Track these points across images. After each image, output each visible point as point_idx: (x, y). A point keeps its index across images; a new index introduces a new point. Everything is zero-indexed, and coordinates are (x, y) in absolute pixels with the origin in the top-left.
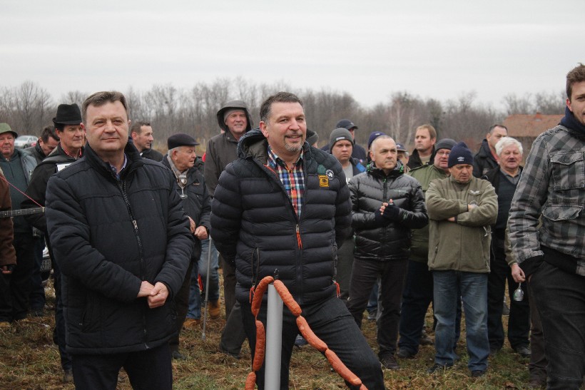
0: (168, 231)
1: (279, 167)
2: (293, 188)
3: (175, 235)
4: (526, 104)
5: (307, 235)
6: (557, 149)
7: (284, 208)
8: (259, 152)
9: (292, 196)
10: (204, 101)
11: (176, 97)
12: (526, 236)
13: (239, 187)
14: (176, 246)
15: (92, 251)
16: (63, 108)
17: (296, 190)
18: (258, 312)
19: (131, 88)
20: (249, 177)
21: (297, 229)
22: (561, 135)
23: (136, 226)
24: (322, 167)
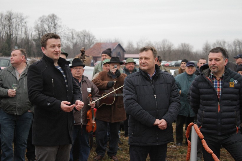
0: (170, 100)
1: (214, 78)
2: (218, 87)
3: (173, 102)
5: (222, 107)
7: (214, 95)
8: (206, 72)
9: (218, 91)
10: (238, 46)
13: (198, 86)
14: (172, 106)
15: (137, 105)
17: (220, 88)
18: (188, 137)
19: (207, 42)
20: (202, 82)
21: (219, 104)
23: (156, 97)
24: (232, 79)
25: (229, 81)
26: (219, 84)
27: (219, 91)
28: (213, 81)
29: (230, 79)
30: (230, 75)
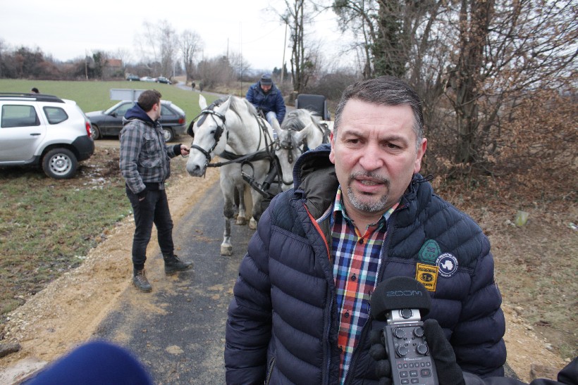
2: (353, 277)
9: (347, 293)
17: (359, 281)
24: (432, 244)
25: (413, 256)
26: (360, 258)
27: (352, 294)
28: (337, 240)
29: (423, 243)
30: (425, 222)
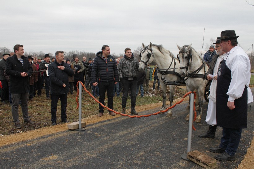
4: (123, 55)
6: (124, 61)
11: (66, 54)
12: (121, 74)
16: (46, 54)
22: (124, 59)
